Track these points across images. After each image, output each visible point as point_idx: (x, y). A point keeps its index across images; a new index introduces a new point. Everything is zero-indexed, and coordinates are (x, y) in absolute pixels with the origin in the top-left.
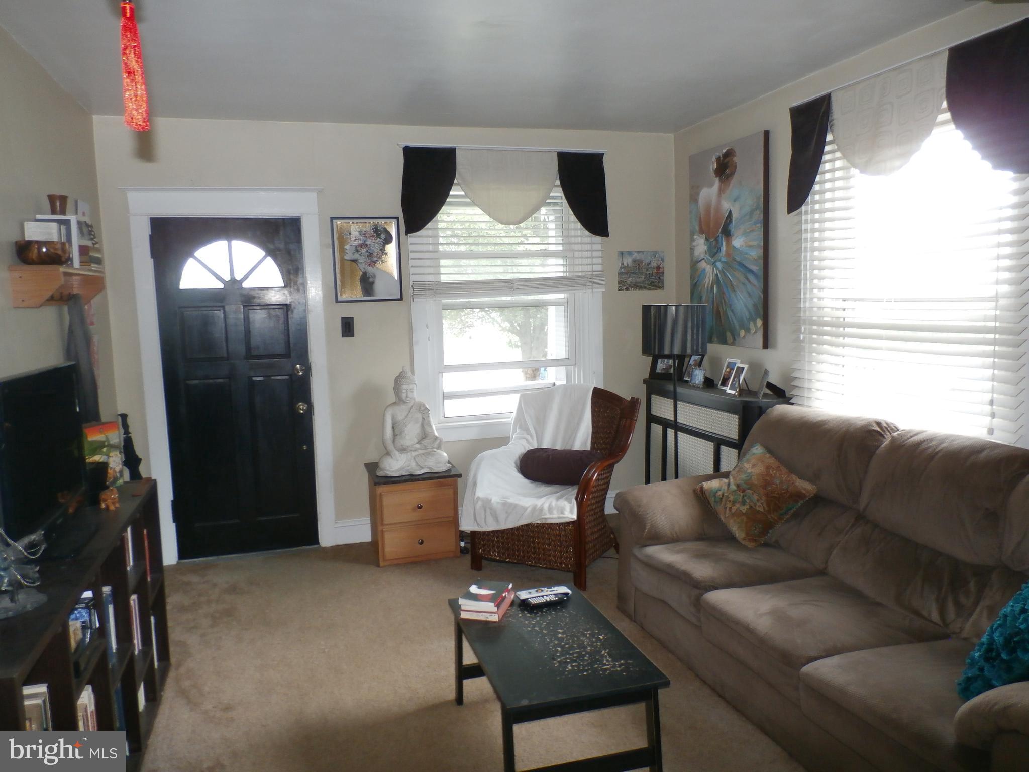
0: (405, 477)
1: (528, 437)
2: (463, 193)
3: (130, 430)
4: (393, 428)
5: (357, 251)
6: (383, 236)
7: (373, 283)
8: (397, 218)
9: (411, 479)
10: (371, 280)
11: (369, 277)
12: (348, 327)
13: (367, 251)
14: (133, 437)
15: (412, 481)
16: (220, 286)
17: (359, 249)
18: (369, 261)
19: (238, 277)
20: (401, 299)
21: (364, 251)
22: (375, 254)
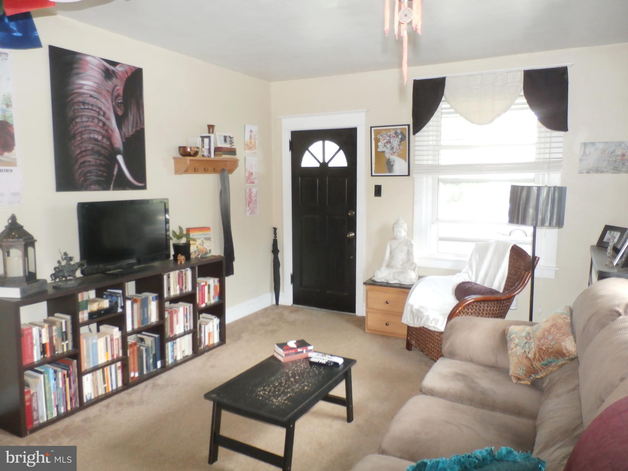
0: (385, 283)
1: (470, 273)
2: (449, 106)
3: (277, 236)
4: (390, 253)
5: (385, 146)
6: (400, 137)
7: (393, 165)
8: (409, 125)
9: (387, 285)
10: (392, 163)
11: (391, 162)
12: (378, 191)
13: (391, 146)
14: (278, 240)
15: (388, 286)
16: (318, 165)
17: (386, 145)
18: (392, 152)
19: (326, 161)
20: (409, 175)
21: (389, 146)
22: (395, 148)
